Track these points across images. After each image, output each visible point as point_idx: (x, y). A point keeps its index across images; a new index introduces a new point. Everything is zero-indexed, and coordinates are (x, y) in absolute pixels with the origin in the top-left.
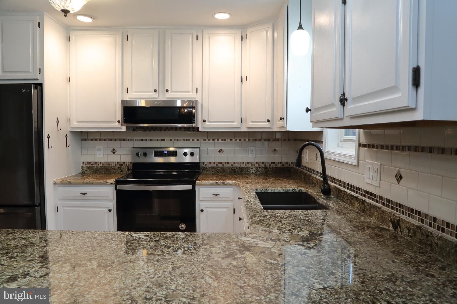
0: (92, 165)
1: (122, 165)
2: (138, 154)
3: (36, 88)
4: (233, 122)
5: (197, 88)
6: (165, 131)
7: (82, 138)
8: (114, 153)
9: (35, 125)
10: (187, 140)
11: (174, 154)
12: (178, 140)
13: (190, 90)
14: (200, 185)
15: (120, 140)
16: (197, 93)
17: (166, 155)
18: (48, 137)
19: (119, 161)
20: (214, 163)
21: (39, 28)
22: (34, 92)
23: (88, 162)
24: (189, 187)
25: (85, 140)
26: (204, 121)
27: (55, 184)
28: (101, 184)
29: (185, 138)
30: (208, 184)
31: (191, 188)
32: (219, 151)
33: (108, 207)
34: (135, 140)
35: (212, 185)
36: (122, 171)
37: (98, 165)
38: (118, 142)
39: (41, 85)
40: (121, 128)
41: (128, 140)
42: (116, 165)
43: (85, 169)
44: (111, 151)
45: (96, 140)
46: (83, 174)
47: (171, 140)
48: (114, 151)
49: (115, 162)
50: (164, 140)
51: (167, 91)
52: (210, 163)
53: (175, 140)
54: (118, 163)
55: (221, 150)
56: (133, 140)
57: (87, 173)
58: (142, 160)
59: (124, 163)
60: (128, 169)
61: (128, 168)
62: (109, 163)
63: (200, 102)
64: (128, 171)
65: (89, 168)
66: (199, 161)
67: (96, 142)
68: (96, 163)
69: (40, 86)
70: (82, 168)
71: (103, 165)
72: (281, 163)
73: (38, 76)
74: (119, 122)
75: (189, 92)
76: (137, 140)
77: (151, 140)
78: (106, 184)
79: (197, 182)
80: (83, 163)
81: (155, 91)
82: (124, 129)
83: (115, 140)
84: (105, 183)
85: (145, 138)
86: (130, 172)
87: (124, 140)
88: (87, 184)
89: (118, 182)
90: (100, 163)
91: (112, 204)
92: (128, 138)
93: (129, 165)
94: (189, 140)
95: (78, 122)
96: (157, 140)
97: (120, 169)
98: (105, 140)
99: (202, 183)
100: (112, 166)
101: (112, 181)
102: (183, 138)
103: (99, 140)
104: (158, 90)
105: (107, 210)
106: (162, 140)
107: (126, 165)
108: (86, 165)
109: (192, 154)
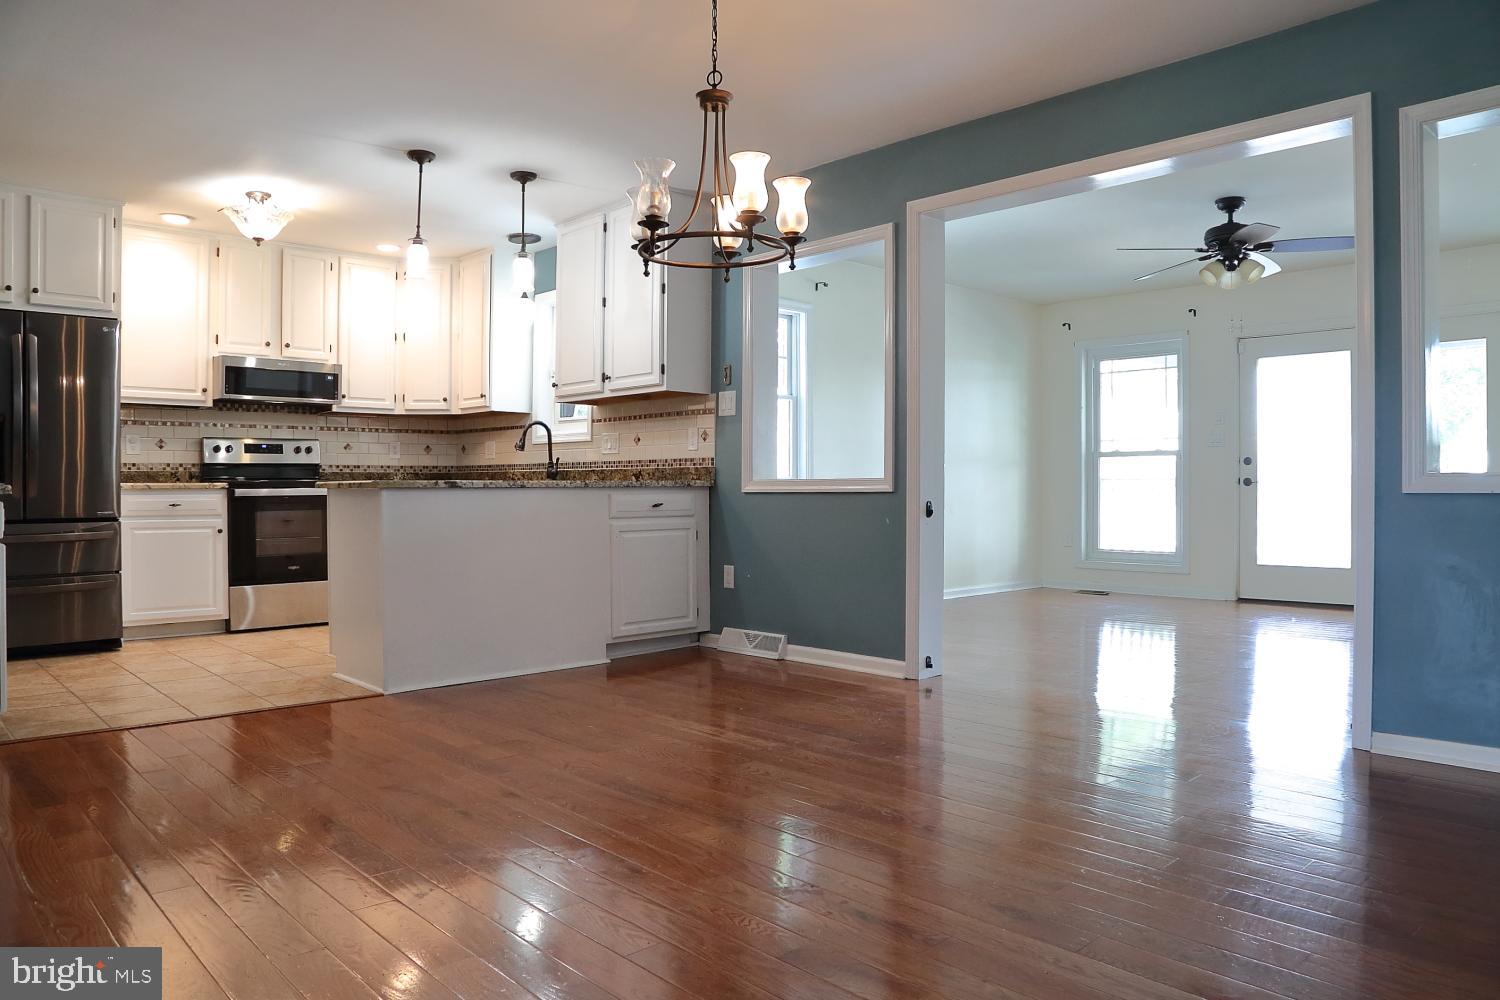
1: (177, 469)
4: (383, 400)
5: (331, 346)
6: (255, 410)
8: (161, 447)
10: (293, 427)
11: (278, 449)
12: (278, 427)
13: (321, 347)
15: (173, 424)
16: (331, 352)
17: (266, 451)
19: (171, 461)
20: (338, 467)
26: (344, 397)
28: (204, 489)
29: (291, 425)
32: (345, 448)
33: (215, 527)
36: (178, 480)
37: (130, 469)
38: (169, 428)
39: (113, 321)
40: (204, 402)
41: (190, 425)
42: (162, 469)
44: (156, 444)
47: (266, 427)
48: (161, 444)
49: (162, 464)
50: (255, 426)
51: (287, 346)
52: (331, 466)
53: (273, 427)
54: (167, 465)
55: (348, 445)
56: (201, 424)
59: (181, 465)
60: (191, 477)
61: (190, 473)
62: (150, 466)
68: (125, 465)
71: (136, 469)
72: (437, 467)
73: (113, 307)
74: (204, 390)
75: (319, 350)
78: (214, 489)
81: (268, 344)
82: (209, 403)
83: (164, 424)
84: (211, 487)
87: (181, 424)
88: (180, 488)
90: (134, 465)
91: (222, 522)
92: (190, 421)
93: (190, 469)
94: (297, 428)
95: (126, 387)
97: (175, 476)
98: (141, 423)
100: (159, 471)
101: (222, 484)
102: (287, 425)
103: (129, 422)
104: (272, 344)
105: (213, 531)
106: (251, 426)
107: (185, 469)
109: (309, 450)
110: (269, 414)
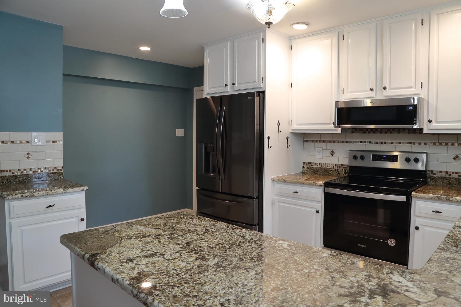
0: (312, 165)
1: (340, 167)
2: (355, 158)
3: (259, 95)
5: (422, 83)
6: (386, 133)
7: (304, 140)
8: (332, 155)
9: (256, 127)
10: (411, 143)
11: (394, 159)
12: (400, 143)
13: (413, 85)
14: (416, 197)
15: (339, 142)
16: (422, 88)
17: (386, 160)
18: (269, 138)
19: (337, 163)
20: (447, 172)
21: (263, 42)
22: (257, 99)
23: (308, 163)
24: (403, 198)
25: (307, 141)
26: (430, 121)
27: (273, 180)
28: (311, 184)
30: (426, 197)
31: (405, 200)
32: (455, 158)
33: (316, 208)
34: (354, 142)
35: (431, 199)
36: (339, 174)
37: (318, 166)
38: (336, 145)
39: (263, 92)
40: (336, 130)
41: (347, 142)
42: (333, 167)
43: (305, 169)
44: (330, 153)
45: (316, 141)
46: (303, 173)
47: (392, 143)
48: (332, 153)
49: (333, 164)
50: (385, 143)
51: (385, 88)
52: (441, 172)
53: (397, 143)
54: (336, 165)
55: (457, 157)
56: (351, 142)
57: (307, 173)
58: (359, 163)
59: (342, 165)
60: (345, 172)
62: (327, 165)
63: (426, 98)
64: (345, 174)
65: (309, 168)
66: (425, 169)
67: (316, 143)
68: (316, 163)
69: (262, 94)
70: (303, 168)
71: (321, 166)
74: (333, 123)
75: (411, 87)
76: (356, 142)
77: (370, 142)
79: (413, 193)
80: (305, 163)
81: (372, 90)
82: (339, 131)
83: (334, 142)
84: (314, 184)
85: (364, 141)
86: (347, 175)
87: (343, 142)
88: (299, 183)
89: (327, 185)
90: (320, 164)
91: (320, 206)
92: (347, 140)
93: (346, 168)
94: (414, 143)
95: (298, 124)
96: (377, 143)
97: (337, 171)
98: (324, 142)
99: (419, 195)
100: (330, 168)
101: (321, 183)
102: (407, 141)
103: (319, 141)
104: (374, 88)
105: (315, 211)
106: (382, 143)
107: (344, 167)
108: (306, 165)
109: (417, 160)
110: (396, 135)
